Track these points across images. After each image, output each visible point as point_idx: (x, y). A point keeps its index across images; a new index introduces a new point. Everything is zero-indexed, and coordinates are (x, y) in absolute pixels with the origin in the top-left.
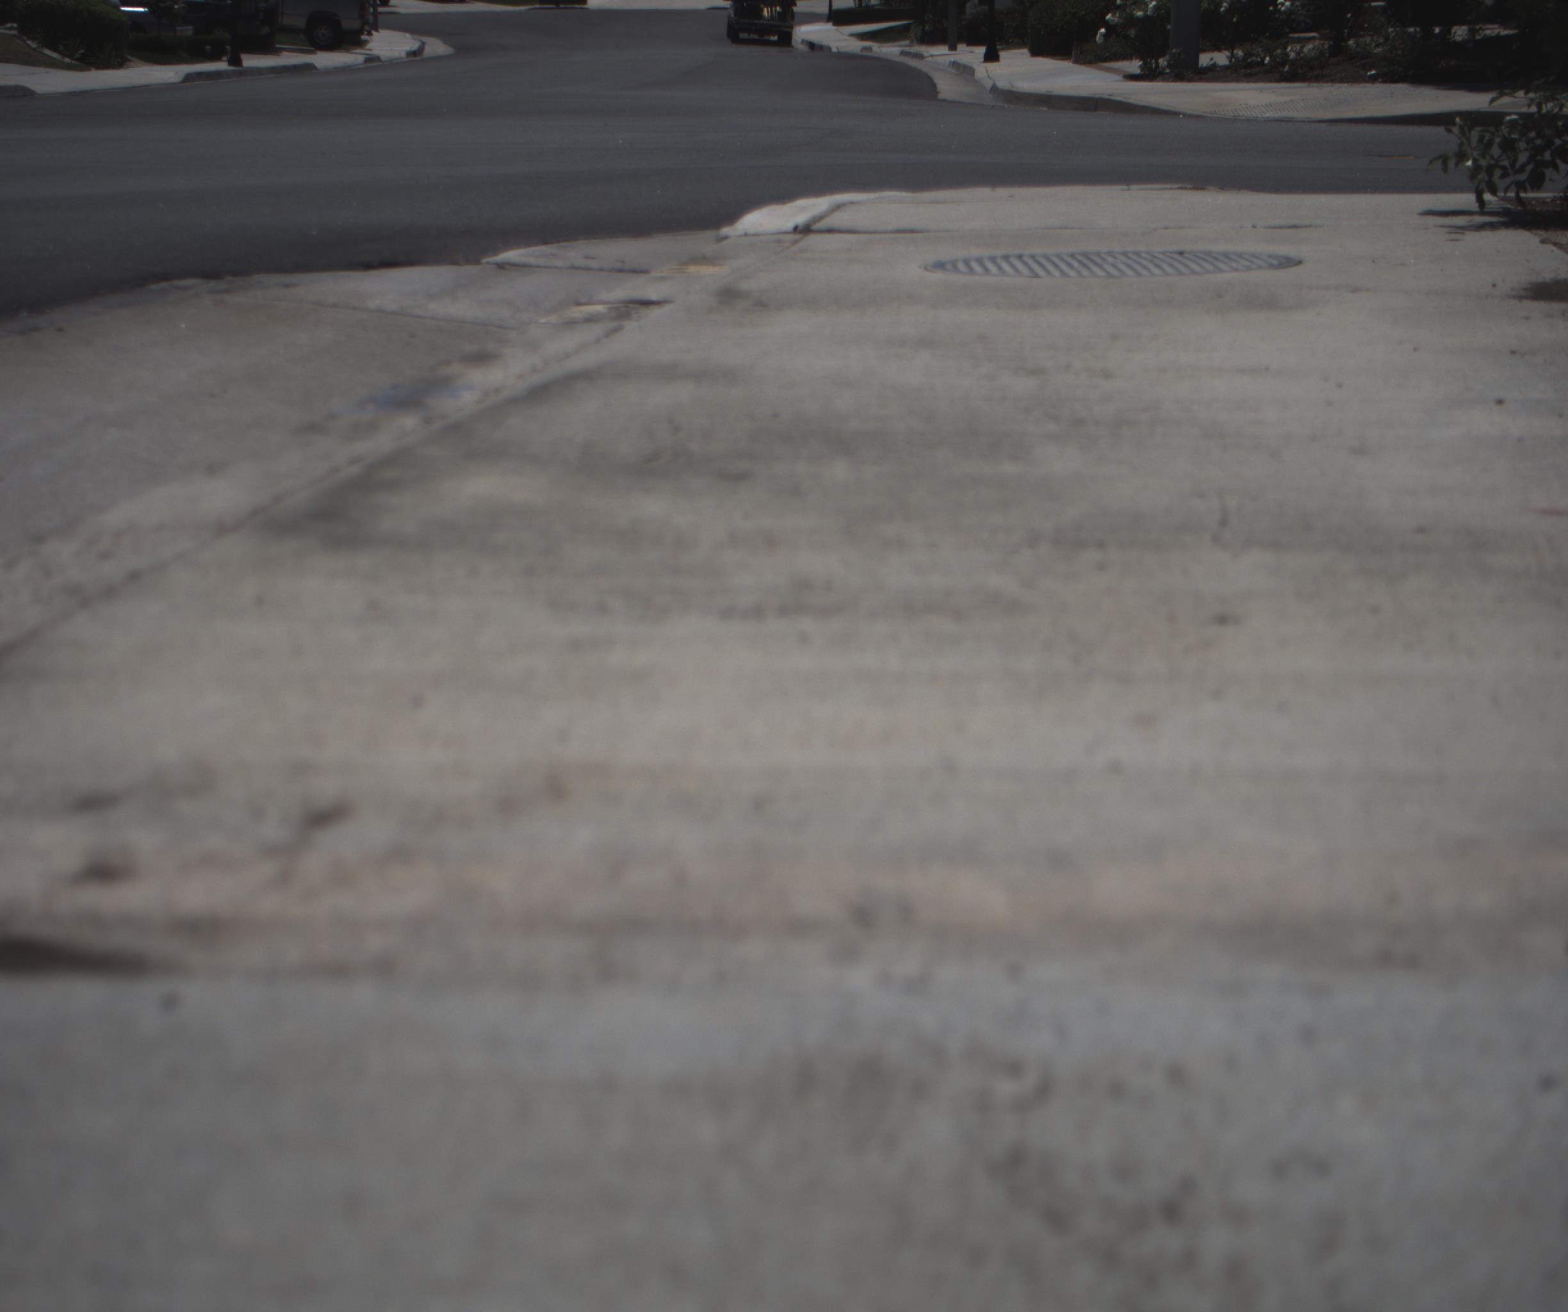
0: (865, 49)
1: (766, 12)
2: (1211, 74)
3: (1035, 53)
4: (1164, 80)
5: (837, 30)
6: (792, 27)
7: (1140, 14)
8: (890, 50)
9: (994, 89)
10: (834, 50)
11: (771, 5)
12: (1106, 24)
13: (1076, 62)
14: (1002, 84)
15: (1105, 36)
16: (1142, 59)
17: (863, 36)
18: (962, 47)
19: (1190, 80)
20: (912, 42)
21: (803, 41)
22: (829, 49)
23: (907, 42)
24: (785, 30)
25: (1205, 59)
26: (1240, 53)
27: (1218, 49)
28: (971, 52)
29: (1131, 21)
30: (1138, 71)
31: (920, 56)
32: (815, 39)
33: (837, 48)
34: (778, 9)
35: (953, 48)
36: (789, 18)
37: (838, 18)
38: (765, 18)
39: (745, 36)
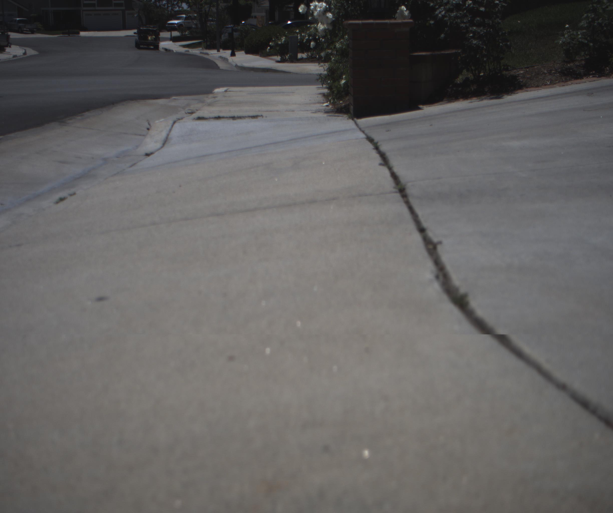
0: (187, 51)
1: (149, 38)
2: (302, 60)
3: (247, 53)
4: (287, 63)
5: (175, 44)
6: (159, 43)
7: (280, 43)
8: (196, 51)
9: (236, 66)
10: (175, 51)
11: (151, 35)
12: (270, 46)
13: (261, 56)
14: (239, 64)
15: (270, 49)
16: (281, 56)
17: (184, 46)
18: (221, 50)
19: (295, 63)
20: (203, 48)
21: (163, 48)
22: (173, 51)
23: (201, 49)
24: (156, 44)
25: (300, 56)
26: (310, 54)
27: (303, 53)
28: (225, 53)
29: (277, 45)
30: (280, 60)
31: (207, 54)
32: (167, 47)
33: (176, 51)
34: (154, 37)
35: (218, 51)
36: (158, 40)
37: (174, 39)
38: (149, 40)
39: (142, 46)
